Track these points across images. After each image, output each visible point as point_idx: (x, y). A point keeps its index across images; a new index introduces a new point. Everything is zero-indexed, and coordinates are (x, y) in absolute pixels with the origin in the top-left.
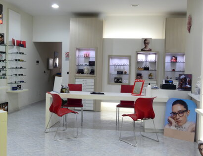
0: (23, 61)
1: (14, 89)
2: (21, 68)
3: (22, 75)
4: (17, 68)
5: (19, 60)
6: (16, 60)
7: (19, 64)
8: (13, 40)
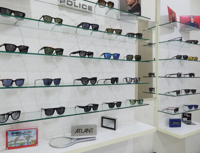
0: (196, 59)
1: (174, 123)
2: (192, 75)
3: (194, 91)
4: (179, 75)
5: (186, 58)
6: (179, 57)
7: (187, 67)
8: (171, 12)
